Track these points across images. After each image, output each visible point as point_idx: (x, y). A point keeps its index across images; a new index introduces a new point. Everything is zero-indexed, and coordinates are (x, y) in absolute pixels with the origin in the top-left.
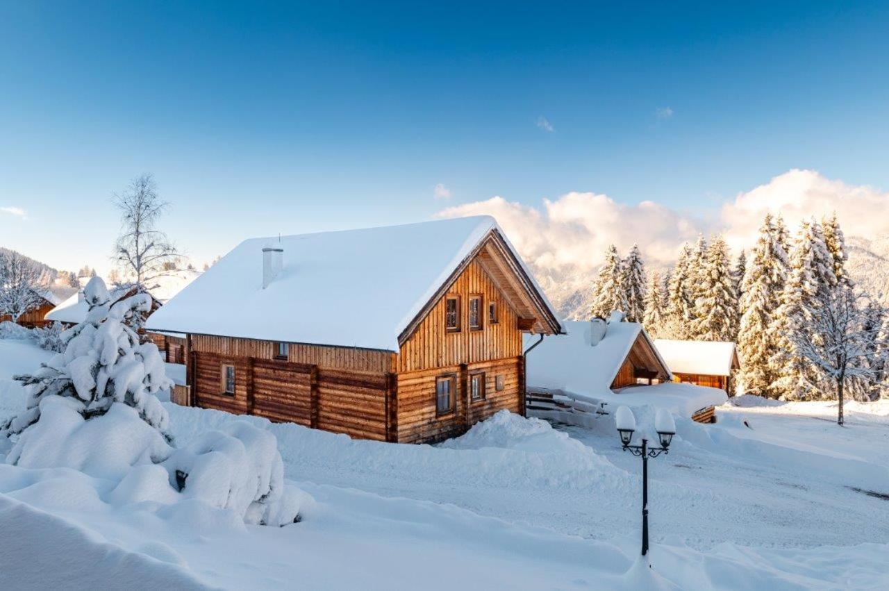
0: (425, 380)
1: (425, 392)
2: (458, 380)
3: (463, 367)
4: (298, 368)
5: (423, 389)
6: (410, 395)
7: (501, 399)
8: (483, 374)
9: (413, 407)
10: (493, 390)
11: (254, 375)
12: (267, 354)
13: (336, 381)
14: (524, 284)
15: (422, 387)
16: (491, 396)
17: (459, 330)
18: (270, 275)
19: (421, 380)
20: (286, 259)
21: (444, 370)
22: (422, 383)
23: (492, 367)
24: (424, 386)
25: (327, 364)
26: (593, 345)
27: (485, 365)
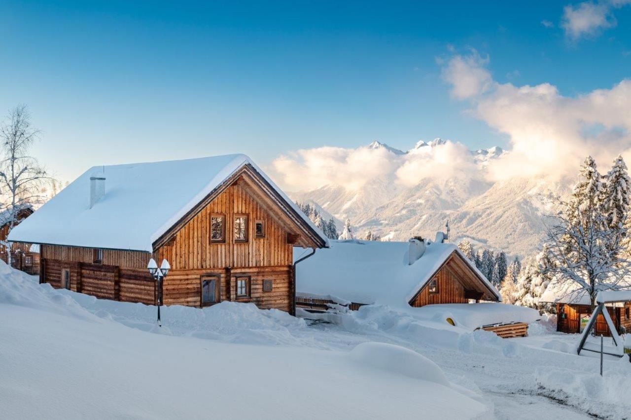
0: (190, 277)
1: (189, 286)
2: (223, 280)
3: (227, 270)
4: (108, 268)
5: (188, 284)
6: (176, 287)
7: (269, 299)
8: (250, 277)
9: (178, 296)
10: (260, 291)
11: (81, 275)
12: (89, 259)
13: (130, 277)
14: (282, 207)
15: (186, 282)
16: (257, 295)
17: (224, 241)
18: (96, 197)
19: (186, 277)
20: (108, 186)
21: (209, 271)
22: (187, 279)
23: (258, 272)
24: (189, 282)
25: (125, 265)
26: (410, 264)
27: (251, 270)
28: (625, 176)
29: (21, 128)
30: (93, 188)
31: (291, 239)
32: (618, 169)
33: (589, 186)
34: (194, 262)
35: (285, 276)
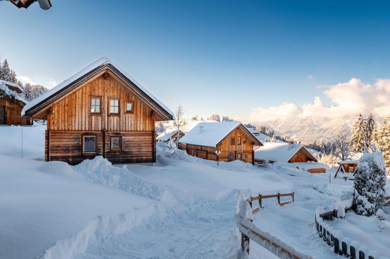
0: (225, 154)
1: (225, 156)
2: (234, 154)
3: (235, 152)
4: (204, 151)
6: (222, 156)
7: (247, 160)
8: (241, 154)
9: (223, 159)
10: (244, 157)
11: (197, 152)
12: (199, 148)
13: (210, 153)
16: (244, 159)
17: (234, 144)
18: (201, 132)
20: (204, 129)
21: (230, 152)
23: (244, 153)
25: (209, 150)
26: (289, 150)
27: (242, 152)
28: (373, 120)
29: (181, 111)
30: (200, 129)
31: (253, 144)
32: (370, 117)
33: (360, 123)
34: (227, 150)
35: (251, 154)
